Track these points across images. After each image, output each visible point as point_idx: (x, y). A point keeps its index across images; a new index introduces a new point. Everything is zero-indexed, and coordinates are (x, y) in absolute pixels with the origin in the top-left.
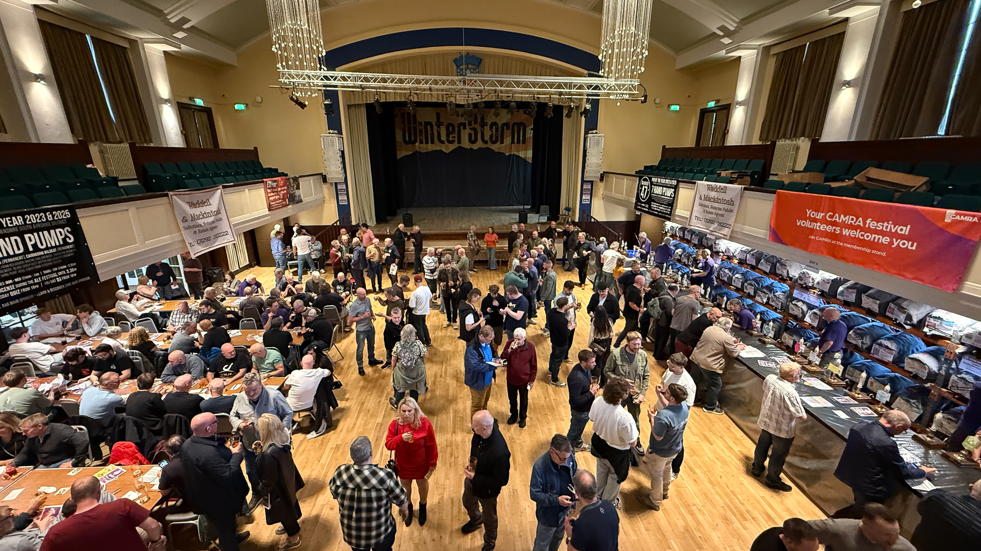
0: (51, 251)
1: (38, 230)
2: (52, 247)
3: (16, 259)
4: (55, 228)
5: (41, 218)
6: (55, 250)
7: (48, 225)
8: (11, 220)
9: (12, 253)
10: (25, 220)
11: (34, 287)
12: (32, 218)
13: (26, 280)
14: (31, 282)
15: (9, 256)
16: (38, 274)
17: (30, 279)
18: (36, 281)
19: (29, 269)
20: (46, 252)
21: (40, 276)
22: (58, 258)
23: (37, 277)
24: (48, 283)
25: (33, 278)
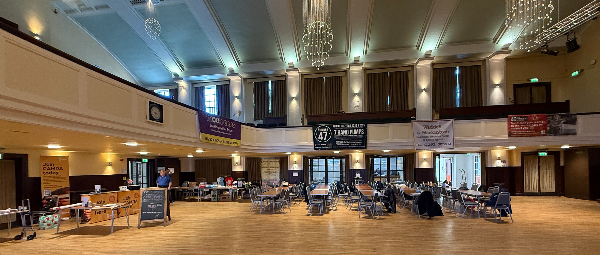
0: (355, 135)
1: (354, 129)
2: (356, 134)
3: (346, 136)
4: (359, 129)
5: (356, 126)
6: (357, 135)
7: (357, 128)
8: (348, 125)
9: (345, 134)
10: (351, 126)
11: (348, 144)
12: (353, 126)
13: (346, 142)
14: (347, 143)
15: (345, 135)
16: (350, 141)
17: (347, 142)
18: (349, 143)
19: (348, 139)
20: (354, 135)
21: (350, 142)
22: (357, 138)
23: (349, 142)
24: (352, 144)
25: (348, 142)
